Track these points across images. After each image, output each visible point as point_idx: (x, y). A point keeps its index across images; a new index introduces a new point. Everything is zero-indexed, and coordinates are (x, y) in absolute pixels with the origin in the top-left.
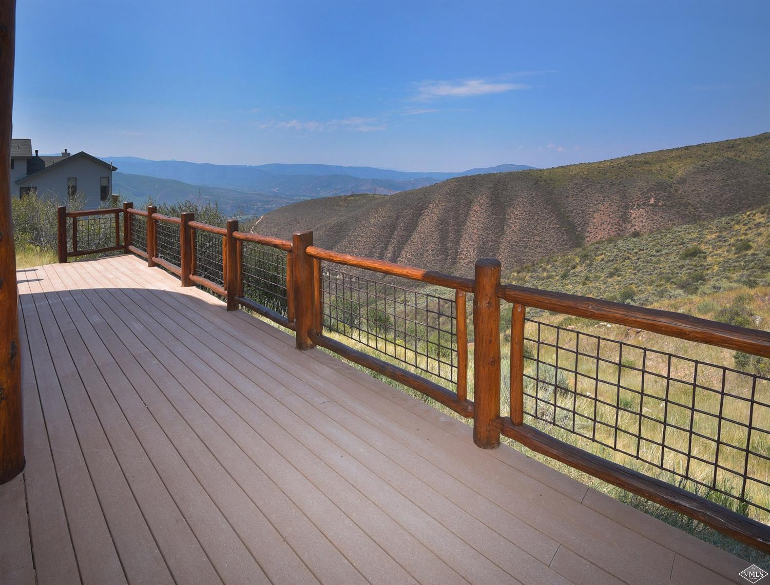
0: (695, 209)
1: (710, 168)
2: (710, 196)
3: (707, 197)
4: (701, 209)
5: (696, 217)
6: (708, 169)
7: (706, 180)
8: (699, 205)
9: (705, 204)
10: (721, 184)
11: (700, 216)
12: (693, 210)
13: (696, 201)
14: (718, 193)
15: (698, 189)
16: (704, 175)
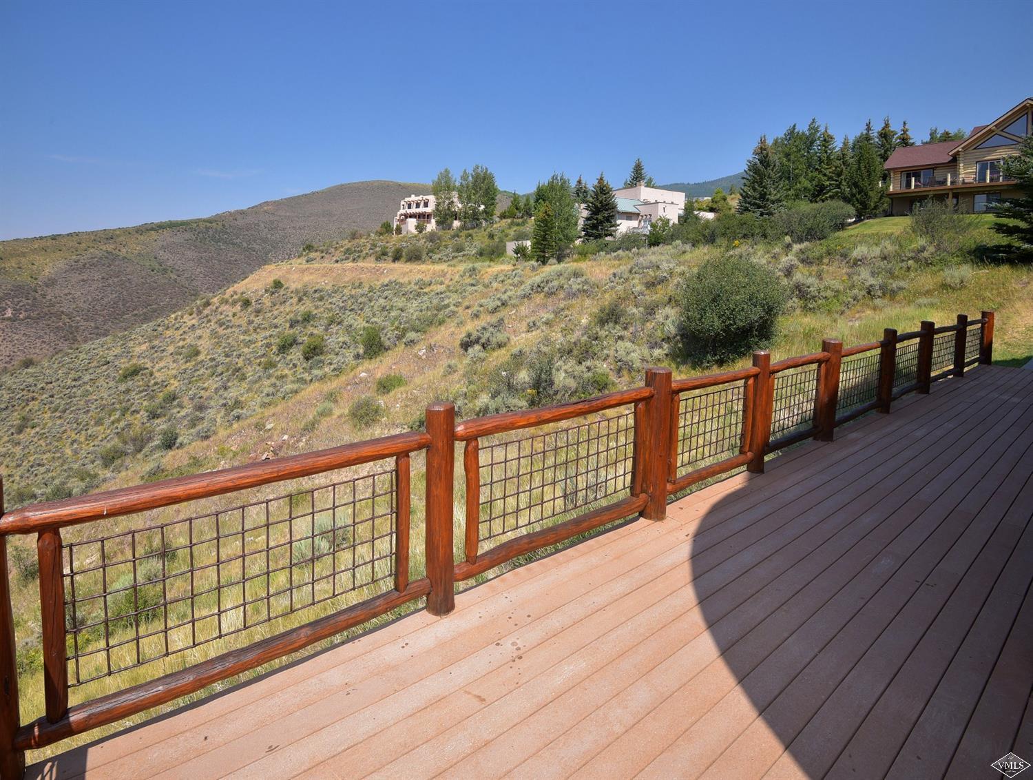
0: (70, 319)
1: (86, 264)
2: (88, 300)
3: (85, 302)
4: (78, 318)
5: (73, 329)
6: (84, 265)
7: (83, 280)
8: (75, 313)
9: (83, 311)
10: (101, 285)
11: (77, 327)
12: (68, 320)
13: (72, 307)
14: (98, 296)
15: (73, 292)
16: (79, 274)
